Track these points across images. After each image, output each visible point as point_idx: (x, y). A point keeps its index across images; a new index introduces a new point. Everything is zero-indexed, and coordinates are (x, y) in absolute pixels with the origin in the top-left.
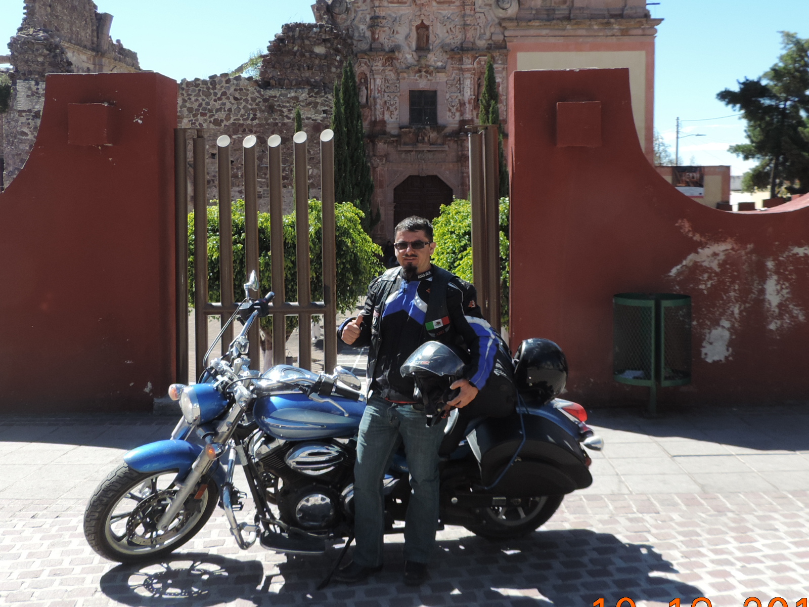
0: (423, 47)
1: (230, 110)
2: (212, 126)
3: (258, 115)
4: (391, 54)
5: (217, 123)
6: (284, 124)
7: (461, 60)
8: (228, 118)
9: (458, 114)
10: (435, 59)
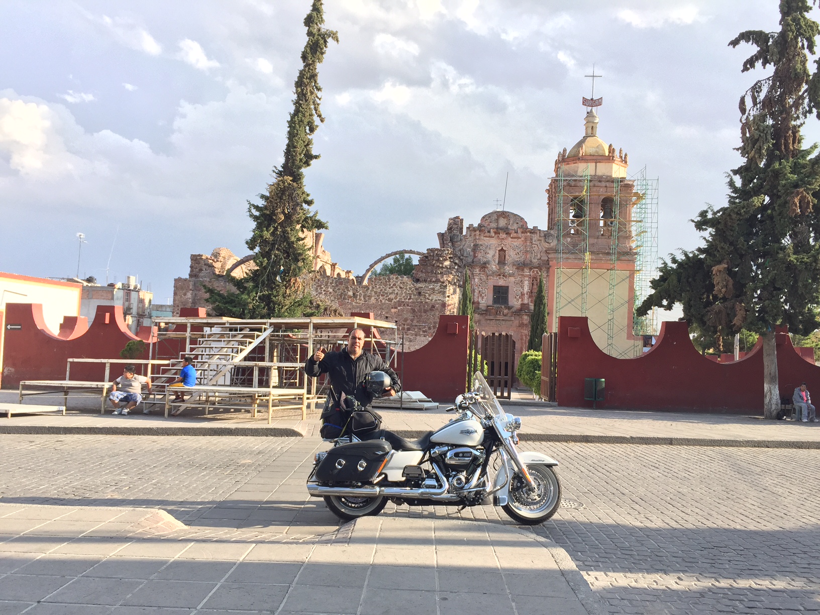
0: (502, 262)
1: (397, 294)
2: (387, 302)
3: (412, 297)
4: (484, 266)
5: (390, 300)
6: (426, 302)
7: (523, 270)
8: (396, 298)
9: (520, 300)
10: (508, 269)
